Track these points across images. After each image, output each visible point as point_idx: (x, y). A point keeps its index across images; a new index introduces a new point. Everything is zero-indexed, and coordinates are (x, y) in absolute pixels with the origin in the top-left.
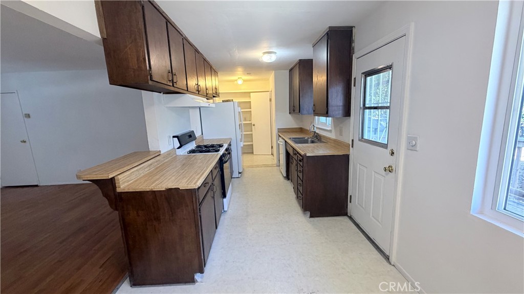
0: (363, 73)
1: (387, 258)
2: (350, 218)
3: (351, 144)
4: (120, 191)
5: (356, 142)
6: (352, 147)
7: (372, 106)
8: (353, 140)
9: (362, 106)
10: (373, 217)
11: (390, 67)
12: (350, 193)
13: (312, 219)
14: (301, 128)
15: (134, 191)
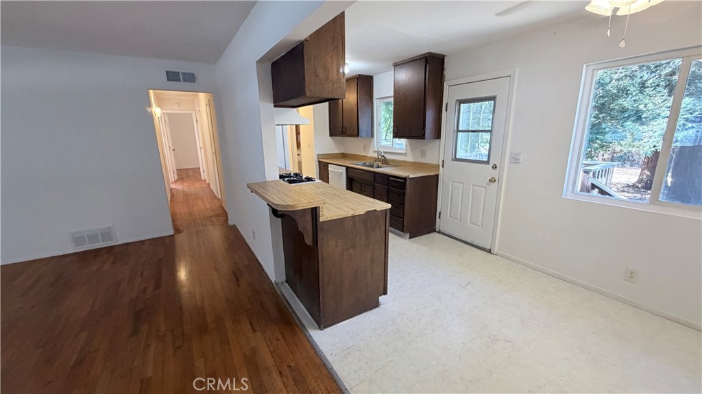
0: (457, 100)
1: (489, 251)
2: (439, 232)
3: (441, 164)
4: (323, 220)
5: (448, 162)
6: (443, 167)
7: (470, 129)
8: (443, 161)
9: (456, 129)
10: (470, 223)
11: (493, 98)
12: (438, 210)
13: (412, 240)
14: (343, 154)
15: (337, 218)
